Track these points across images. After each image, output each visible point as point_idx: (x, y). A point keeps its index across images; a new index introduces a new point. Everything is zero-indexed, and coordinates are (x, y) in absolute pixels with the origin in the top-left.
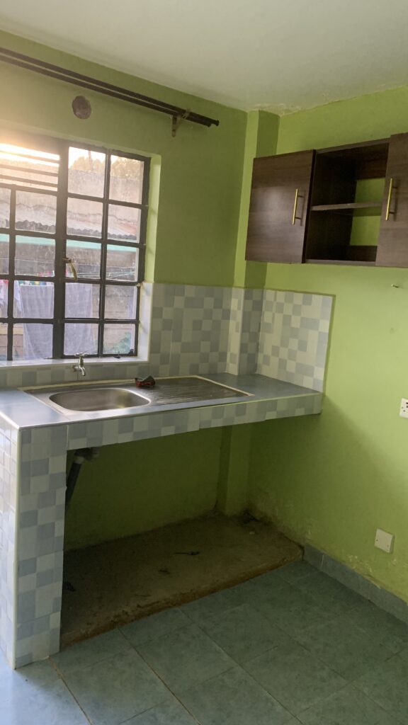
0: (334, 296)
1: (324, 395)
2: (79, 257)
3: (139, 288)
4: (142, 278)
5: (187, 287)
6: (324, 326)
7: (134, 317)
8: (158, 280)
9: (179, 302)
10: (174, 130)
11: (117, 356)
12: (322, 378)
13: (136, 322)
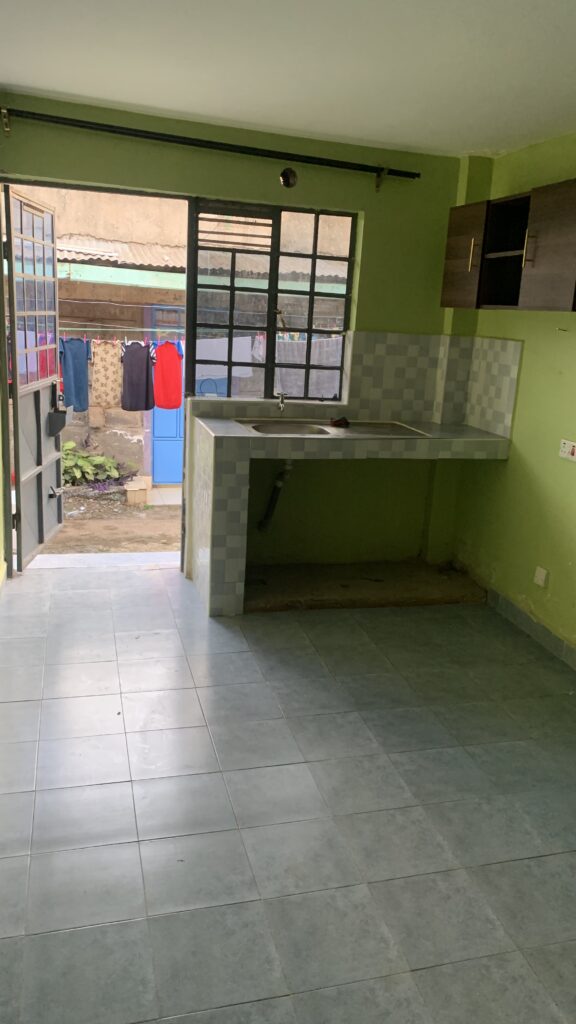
0: (523, 341)
1: (510, 442)
2: (289, 308)
3: (344, 337)
4: (347, 327)
5: (389, 335)
6: (514, 373)
7: (339, 365)
8: (358, 329)
9: (380, 349)
10: (378, 186)
11: (322, 399)
12: (509, 424)
13: (341, 369)
